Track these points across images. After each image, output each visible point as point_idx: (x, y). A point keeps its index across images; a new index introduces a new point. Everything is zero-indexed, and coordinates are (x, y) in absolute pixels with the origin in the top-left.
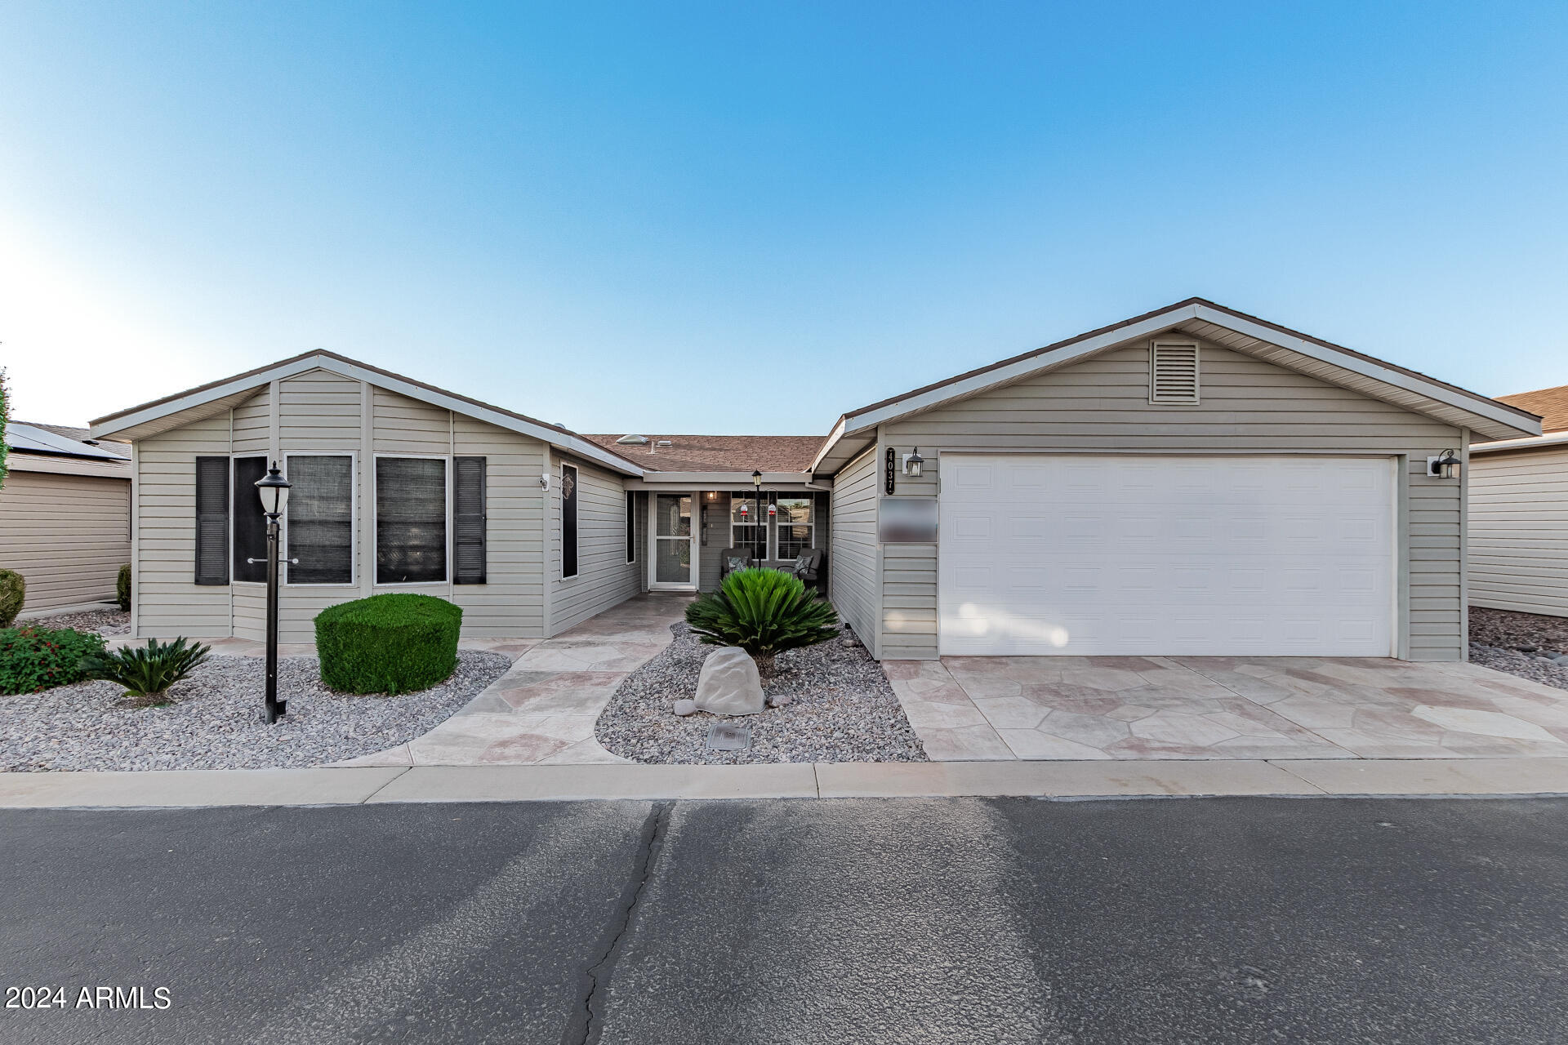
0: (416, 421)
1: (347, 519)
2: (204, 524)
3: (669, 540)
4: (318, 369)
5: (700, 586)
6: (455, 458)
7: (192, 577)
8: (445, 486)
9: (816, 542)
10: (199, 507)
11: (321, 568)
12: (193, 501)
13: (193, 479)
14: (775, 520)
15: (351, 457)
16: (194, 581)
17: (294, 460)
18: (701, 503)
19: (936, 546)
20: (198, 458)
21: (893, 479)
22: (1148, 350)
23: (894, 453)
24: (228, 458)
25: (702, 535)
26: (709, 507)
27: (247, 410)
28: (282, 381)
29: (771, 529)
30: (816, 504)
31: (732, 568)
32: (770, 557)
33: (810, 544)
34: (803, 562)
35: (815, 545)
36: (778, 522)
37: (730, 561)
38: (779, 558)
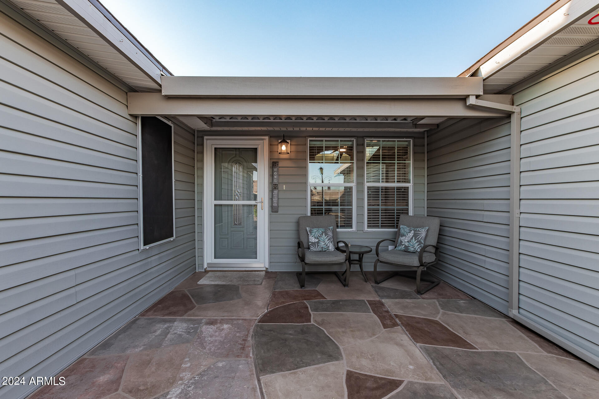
3: (232, 205)
5: (270, 262)
9: (415, 208)
14: (363, 180)
18: (270, 159)
25: (271, 199)
26: (281, 164)
29: (358, 191)
30: (415, 161)
31: (314, 244)
32: (357, 226)
33: (407, 210)
34: (415, 236)
35: (414, 211)
36: (368, 182)
37: (311, 233)
38: (369, 227)
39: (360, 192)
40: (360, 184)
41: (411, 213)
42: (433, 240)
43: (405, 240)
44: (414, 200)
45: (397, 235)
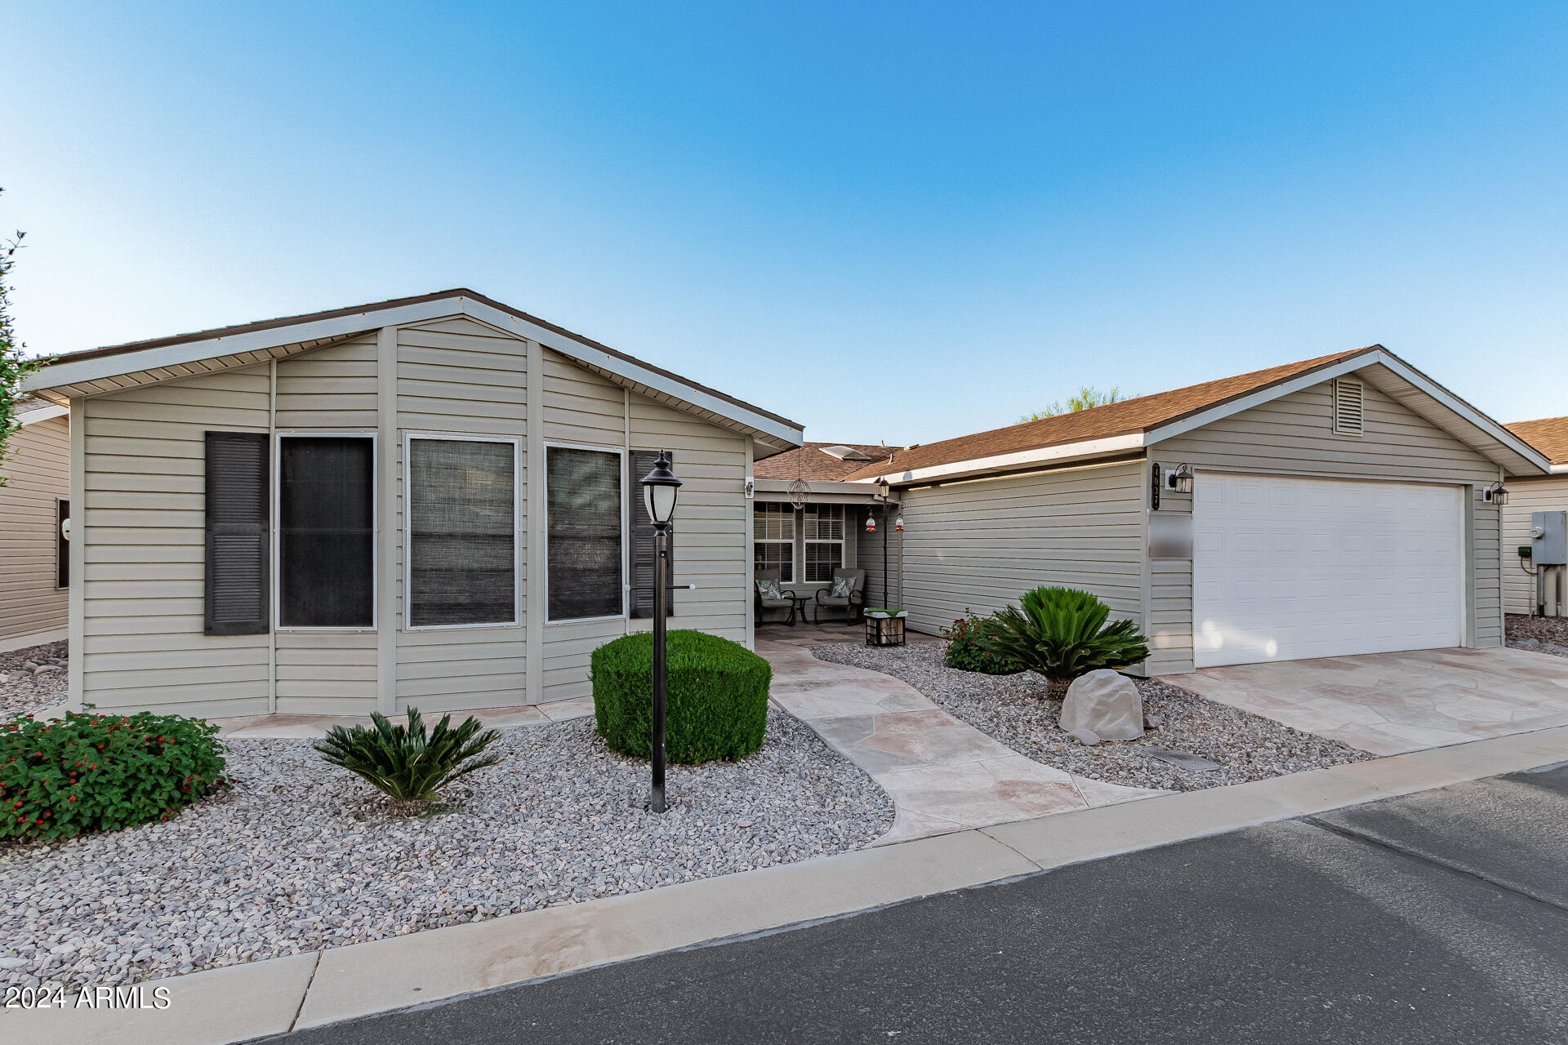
0: (591, 400)
1: (507, 532)
2: (220, 538)
4: (462, 317)
6: (631, 453)
7: (198, 623)
8: (620, 489)
9: (846, 561)
10: (210, 512)
11: (467, 601)
12: (199, 502)
13: (199, 468)
14: (802, 537)
15: (513, 444)
16: (201, 629)
17: (422, 446)
19: (1191, 561)
20: (208, 434)
21: (1158, 495)
22: (1332, 386)
23: (1159, 468)
24: (266, 437)
27: (313, 364)
28: (402, 328)
30: (847, 519)
31: (764, 593)
32: (797, 579)
33: (841, 564)
34: (846, 584)
35: (846, 564)
36: (806, 538)
37: (760, 584)
38: (807, 580)
39: (799, 547)
40: (799, 541)
41: (843, 566)
42: (860, 587)
43: (838, 588)
44: (846, 554)
45: (832, 586)
